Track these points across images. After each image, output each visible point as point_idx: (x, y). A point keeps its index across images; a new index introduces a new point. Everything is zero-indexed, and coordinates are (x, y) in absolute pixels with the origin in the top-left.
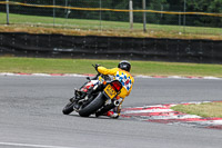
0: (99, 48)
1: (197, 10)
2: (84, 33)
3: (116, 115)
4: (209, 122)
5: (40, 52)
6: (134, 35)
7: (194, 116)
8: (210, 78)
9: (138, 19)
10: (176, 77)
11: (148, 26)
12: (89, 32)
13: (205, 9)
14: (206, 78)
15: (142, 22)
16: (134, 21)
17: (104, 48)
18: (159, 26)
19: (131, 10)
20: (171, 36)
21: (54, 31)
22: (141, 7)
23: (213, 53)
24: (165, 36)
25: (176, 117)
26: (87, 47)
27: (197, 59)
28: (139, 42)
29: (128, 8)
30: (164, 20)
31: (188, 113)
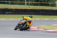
0: (18, 12)
1: (43, 2)
2: (14, 8)
3: (29, 30)
4: (46, 31)
5: (3, 13)
6: (27, 8)
7: (42, 29)
8: (46, 19)
9: (28, 4)
10: (38, 19)
11: (30, 6)
12: (15, 8)
13: (45, 2)
14: (45, 19)
15: (29, 5)
16: (27, 5)
17: (19, 12)
18: (33, 6)
19: (26, 2)
20: (36, 9)
21: (6, 8)
22: (28, 1)
23: (47, 13)
24: (35, 9)
25: (37, 29)
26: (15, 12)
27: (43, 14)
28: (28, 10)
29: (25, 2)
30: (34, 5)
31: (41, 28)
